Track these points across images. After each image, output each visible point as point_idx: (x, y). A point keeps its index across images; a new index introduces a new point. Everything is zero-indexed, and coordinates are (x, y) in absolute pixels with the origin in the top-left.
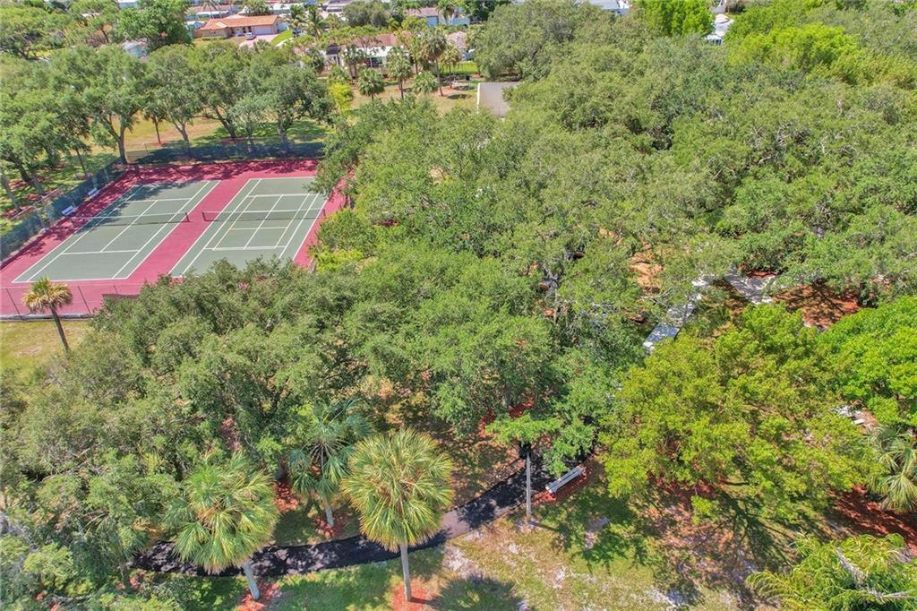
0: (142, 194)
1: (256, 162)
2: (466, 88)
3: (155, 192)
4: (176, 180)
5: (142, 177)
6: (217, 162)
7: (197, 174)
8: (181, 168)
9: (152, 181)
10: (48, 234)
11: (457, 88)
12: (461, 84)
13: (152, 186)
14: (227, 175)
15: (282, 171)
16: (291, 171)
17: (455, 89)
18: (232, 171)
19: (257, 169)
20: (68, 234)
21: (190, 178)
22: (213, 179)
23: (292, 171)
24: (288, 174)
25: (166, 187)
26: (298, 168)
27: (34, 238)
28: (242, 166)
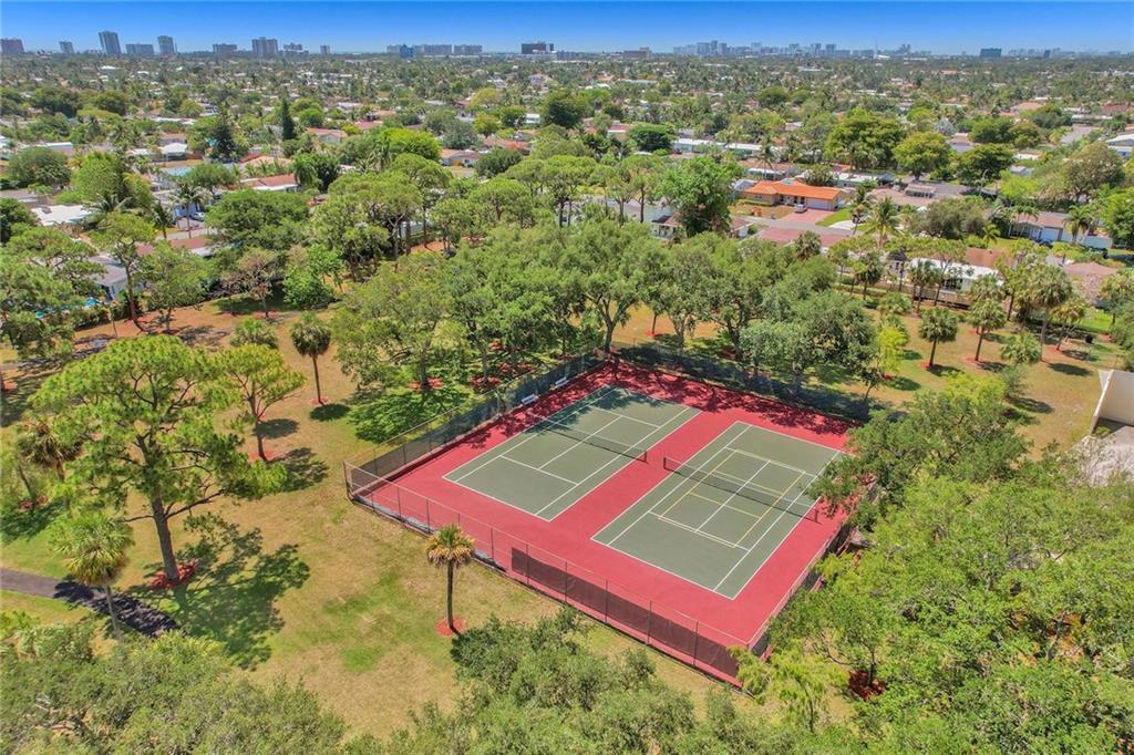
0: (610, 401)
1: (752, 396)
2: (1084, 356)
3: (623, 403)
4: (652, 392)
5: (618, 376)
6: (706, 381)
7: (677, 391)
8: (664, 376)
9: (625, 385)
10: (498, 423)
11: (1067, 353)
12: (1075, 347)
13: (623, 393)
14: (712, 406)
15: (780, 422)
16: (792, 424)
17: (1064, 352)
18: (720, 401)
19: (751, 409)
20: (517, 430)
21: (669, 395)
22: (694, 406)
23: (794, 425)
24: (788, 428)
25: (638, 398)
26: (802, 424)
27: (484, 424)
28: (734, 396)
